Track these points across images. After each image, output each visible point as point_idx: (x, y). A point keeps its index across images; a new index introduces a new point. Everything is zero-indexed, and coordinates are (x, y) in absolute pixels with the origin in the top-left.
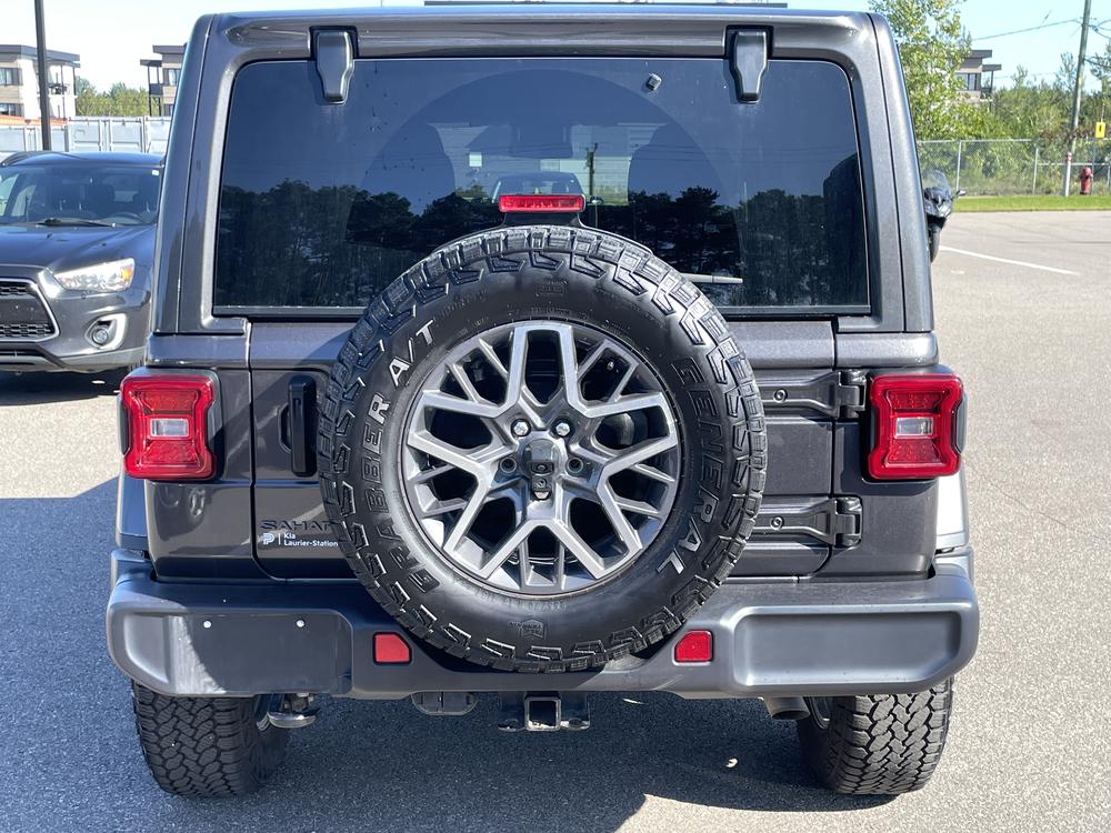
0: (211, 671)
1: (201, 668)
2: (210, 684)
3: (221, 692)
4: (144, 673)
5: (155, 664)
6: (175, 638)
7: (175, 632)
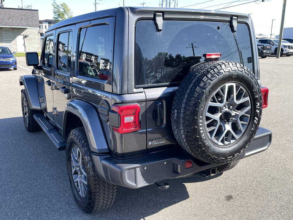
0: (145, 180)
1: (143, 179)
2: (145, 183)
3: (148, 184)
4: (130, 184)
5: (132, 182)
6: (138, 173)
7: (138, 172)
